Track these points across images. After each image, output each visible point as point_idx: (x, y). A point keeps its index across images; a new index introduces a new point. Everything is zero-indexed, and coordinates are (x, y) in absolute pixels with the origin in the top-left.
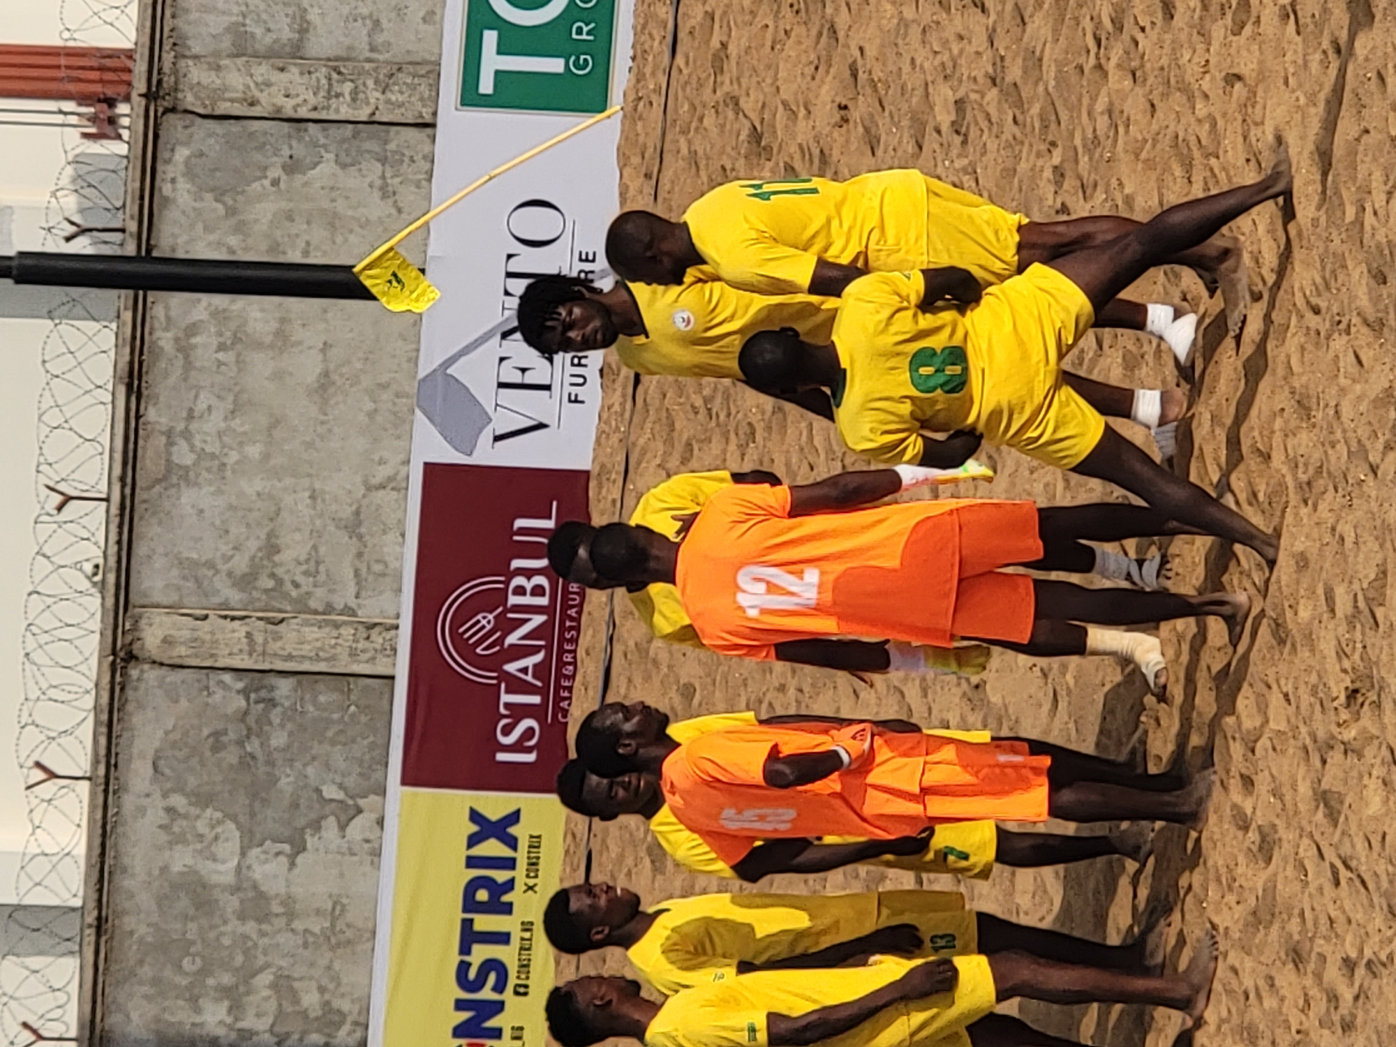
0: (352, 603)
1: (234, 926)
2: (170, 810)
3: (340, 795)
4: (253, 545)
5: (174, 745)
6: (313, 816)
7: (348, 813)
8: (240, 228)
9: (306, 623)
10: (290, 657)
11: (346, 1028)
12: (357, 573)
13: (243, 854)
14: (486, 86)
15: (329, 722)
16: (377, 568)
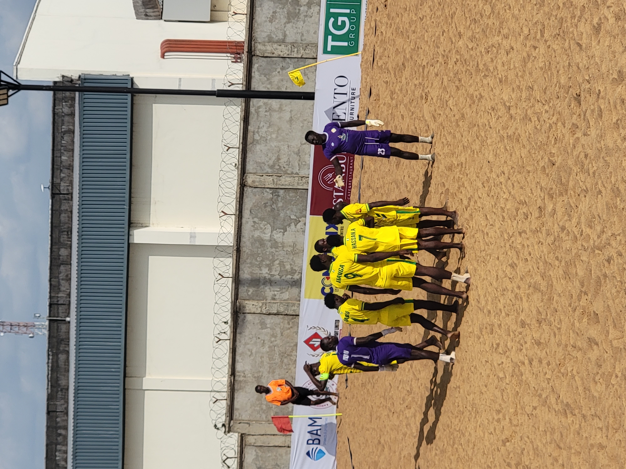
0: (298, 171)
1: (270, 249)
2: (254, 222)
3: (295, 218)
4: (274, 158)
5: (255, 206)
6: (289, 223)
7: (297, 222)
8: (270, 83)
9: (287, 177)
10: (283, 185)
11: (297, 273)
12: (299, 165)
13: (272, 232)
14: (329, 49)
15: (292, 200)
16: (304, 163)
